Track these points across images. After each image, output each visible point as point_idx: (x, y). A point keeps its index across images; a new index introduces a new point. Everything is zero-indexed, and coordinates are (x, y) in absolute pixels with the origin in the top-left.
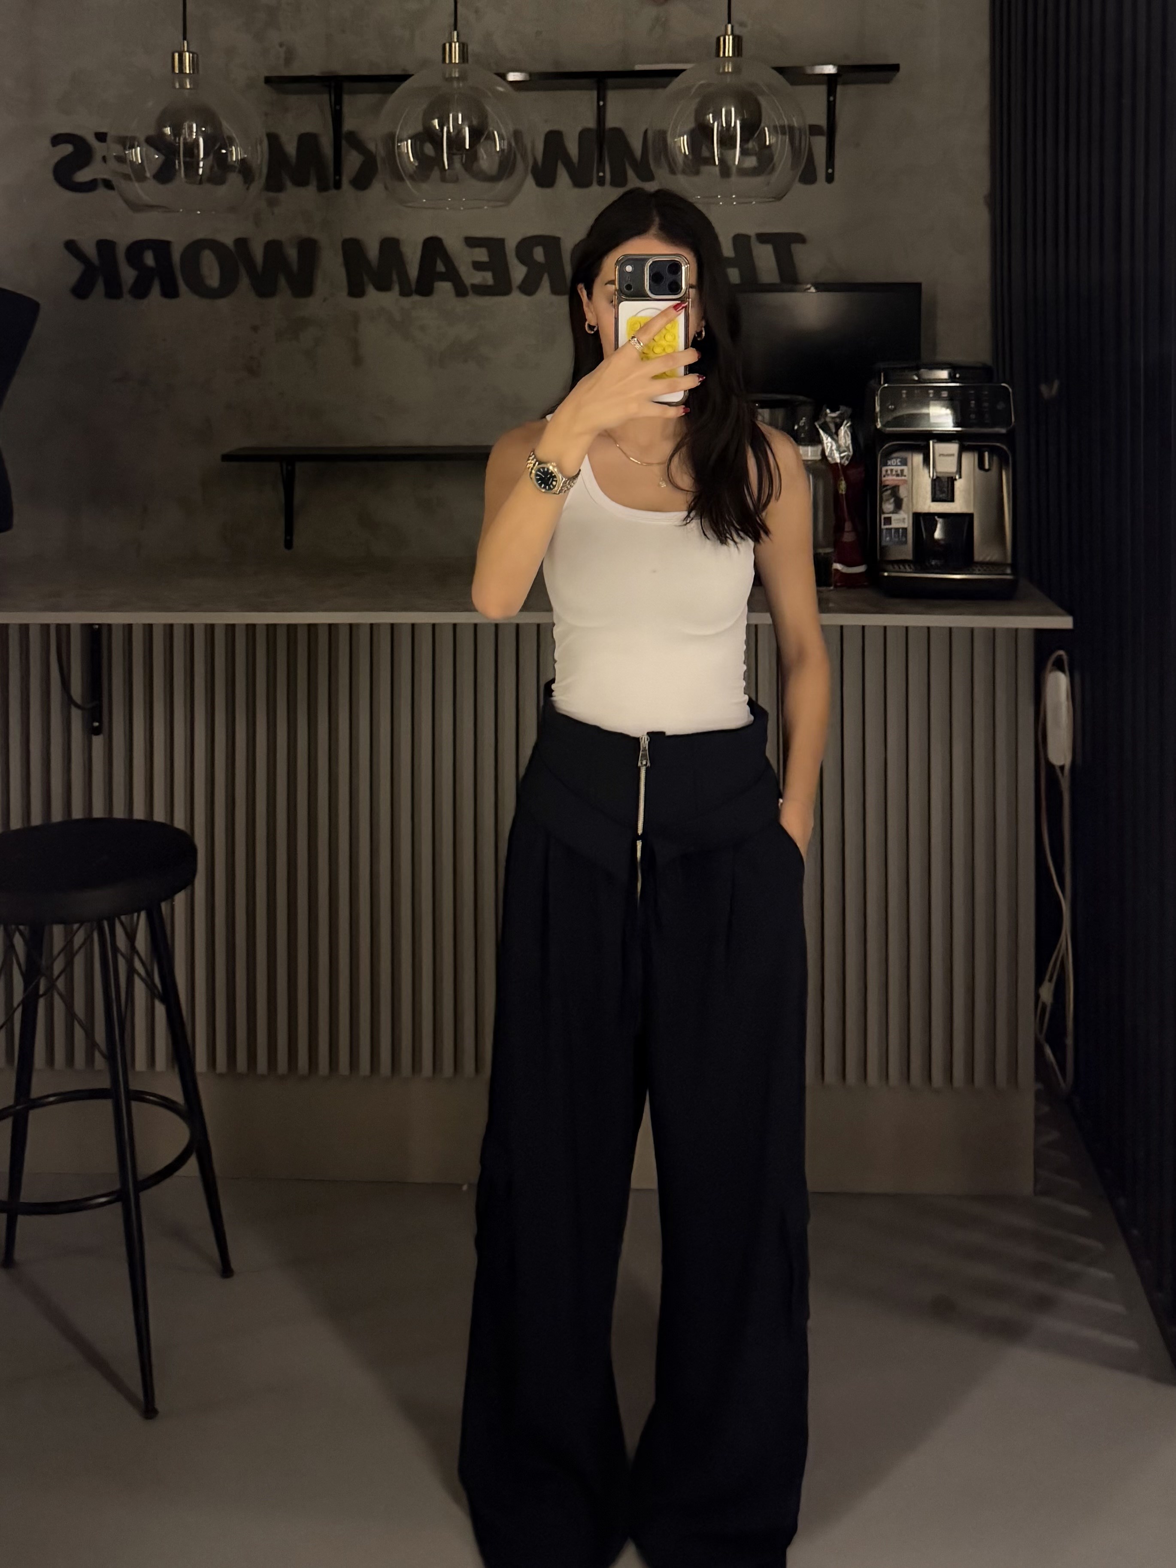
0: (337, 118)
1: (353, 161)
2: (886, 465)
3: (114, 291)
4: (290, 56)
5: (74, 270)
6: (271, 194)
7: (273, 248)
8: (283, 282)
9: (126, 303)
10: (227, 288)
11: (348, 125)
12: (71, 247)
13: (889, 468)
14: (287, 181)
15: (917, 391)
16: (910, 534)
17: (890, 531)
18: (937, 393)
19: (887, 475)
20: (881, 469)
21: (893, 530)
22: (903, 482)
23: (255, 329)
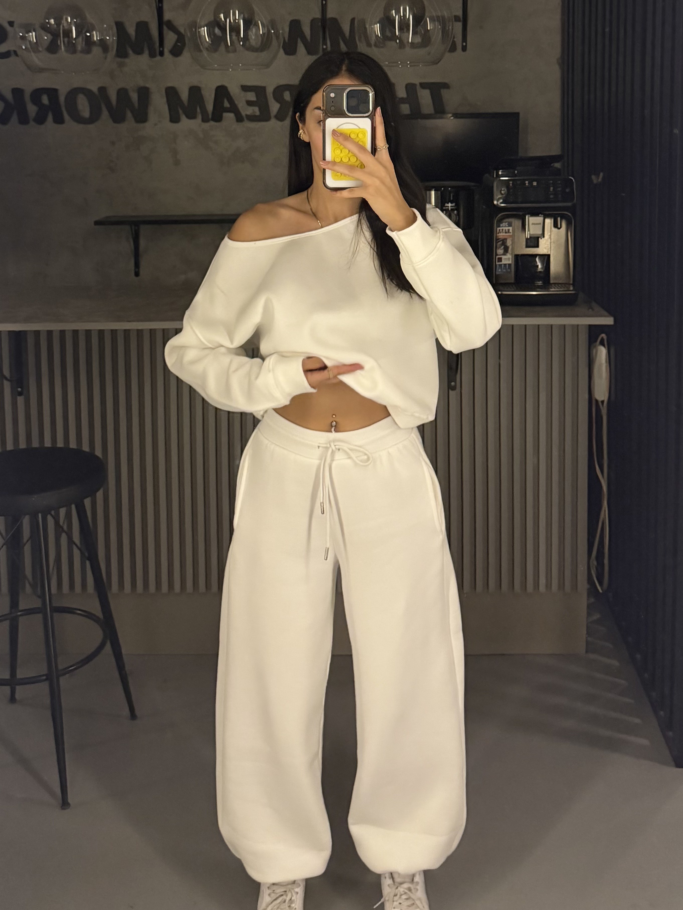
0: (160, 12)
1: (170, 38)
2: (499, 226)
3: (24, 120)
6: (120, 60)
7: (123, 93)
8: (129, 114)
9: (32, 127)
10: (94, 118)
11: (167, 16)
13: (501, 228)
14: (130, 52)
15: (519, 182)
16: (513, 266)
17: (501, 265)
18: (531, 183)
19: (500, 232)
20: (496, 229)
21: (503, 265)
22: (510, 237)
23: (113, 143)
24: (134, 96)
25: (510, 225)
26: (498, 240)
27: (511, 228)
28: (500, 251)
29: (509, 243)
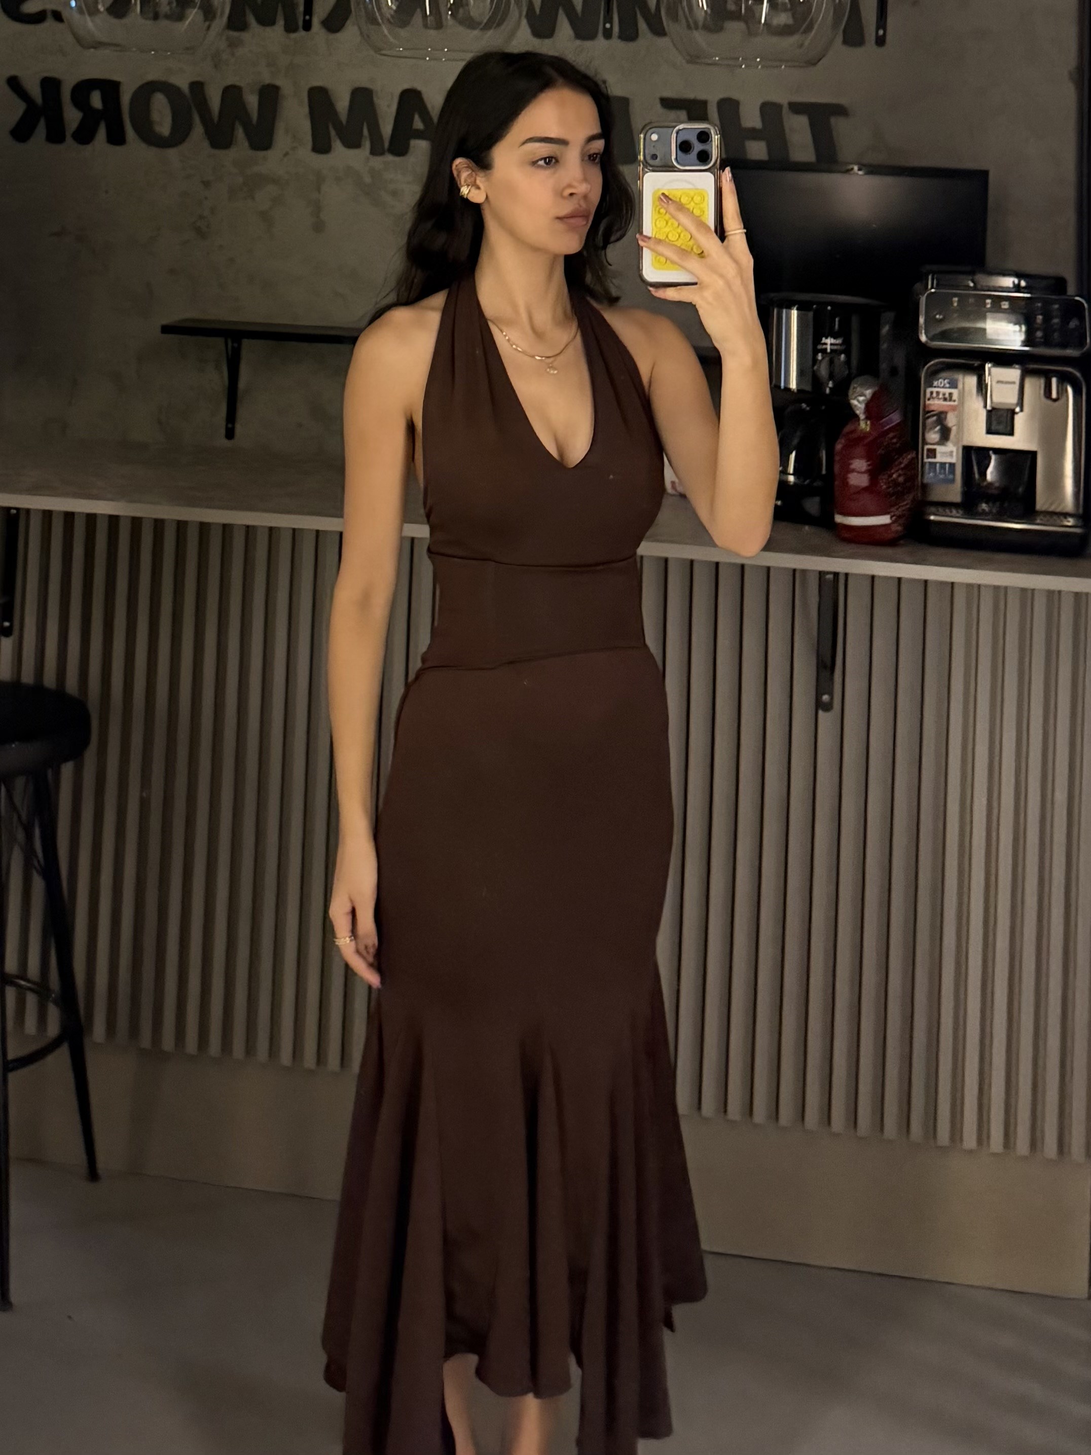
2: (931, 386)
3: (56, 134)
6: (233, 34)
8: (240, 133)
9: (68, 148)
10: (178, 136)
13: (935, 390)
14: (252, 20)
16: (959, 469)
17: (935, 464)
19: (932, 397)
20: (925, 393)
21: (938, 465)
22: (954, 408)
23: (206, 184)
25: (953, 385)
26: (929, 413)
27: (954, 391)
28: (934, 436)
29: (951, 420)
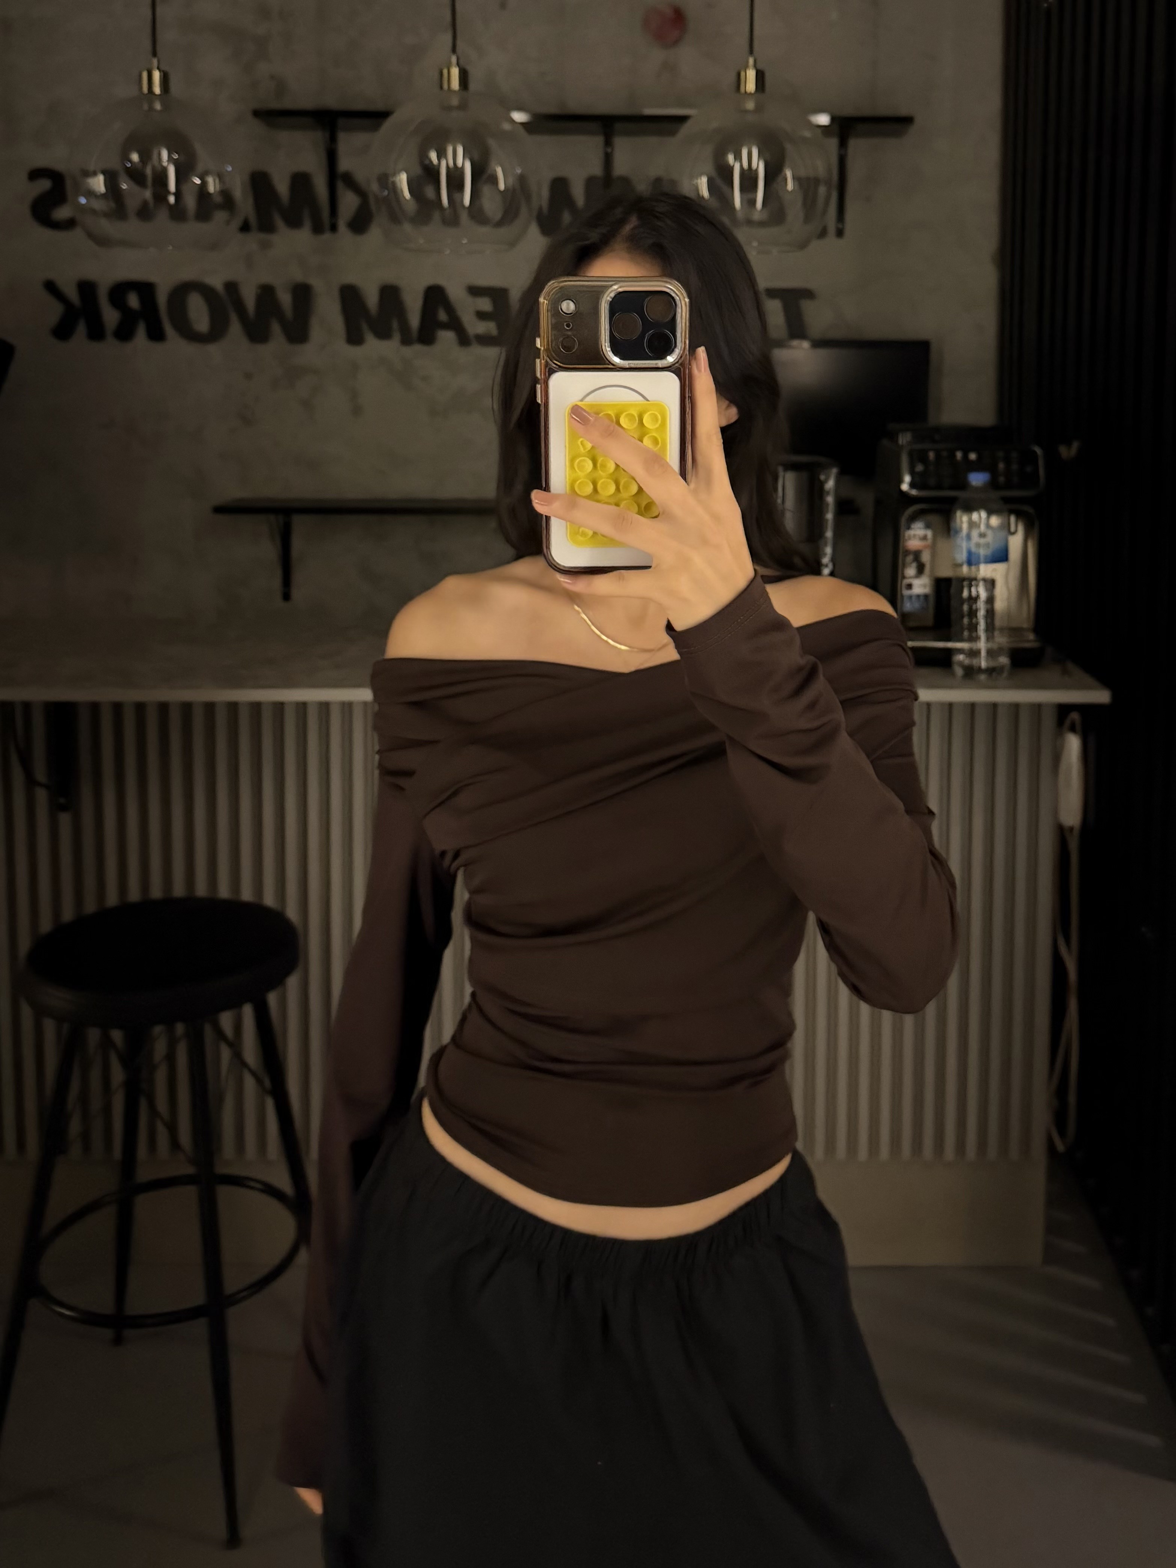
0: (332, 157)
1: (349, 202)
2: (909, 528)
3: (96, 333)
4: (281, 87)
5: (54, 311)
6: (262, 236)
7: (267, 293)
8: (276, 328)
9: (110, 347)
10: (216, 333)
11: (345, 164)
12: (51, 287)
13: (911, 532)
14: (279, 222)
15: (945, 454)
16: (932, 600)
17: (910, 597)
18: (965, 456)
19: (910, 538)
20: (904, 536)
21: (914, 599)
22: (926, 547)
23: (248, 376)
24: (285, 299)
25: (928, 526)
26: (907, 552)
27: (929, 533)
28: (911, 571)
29: (926, 557)
